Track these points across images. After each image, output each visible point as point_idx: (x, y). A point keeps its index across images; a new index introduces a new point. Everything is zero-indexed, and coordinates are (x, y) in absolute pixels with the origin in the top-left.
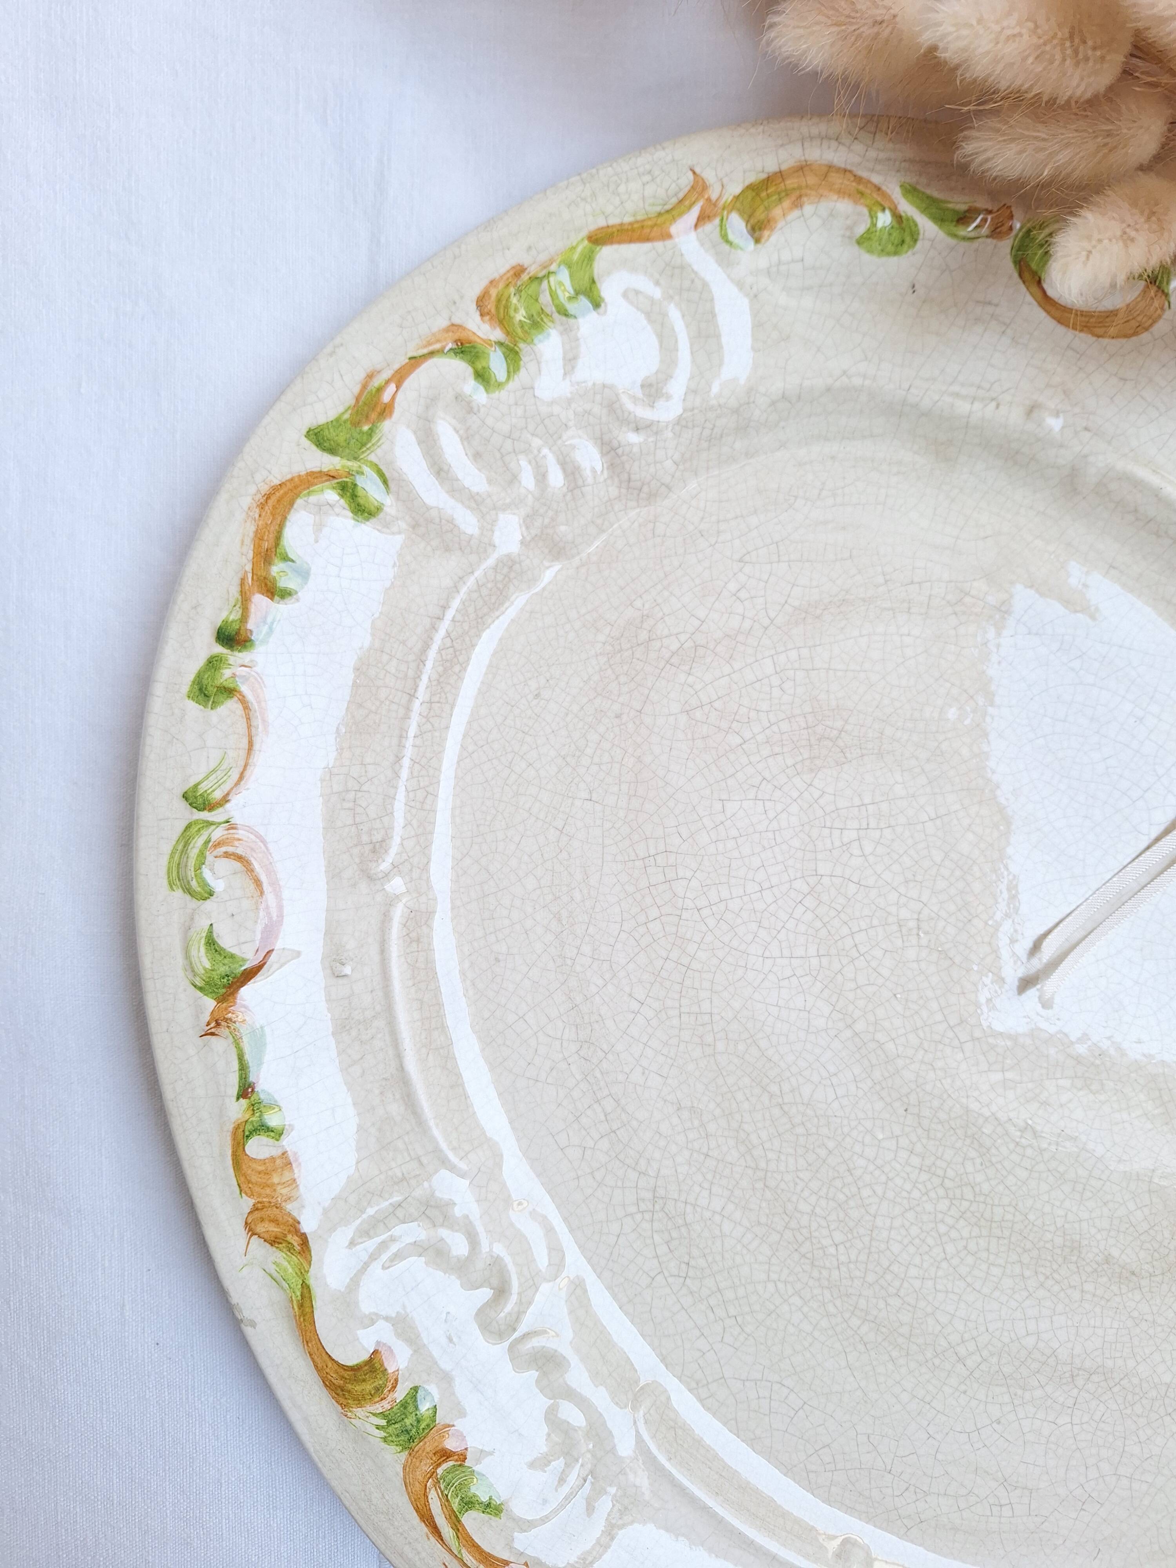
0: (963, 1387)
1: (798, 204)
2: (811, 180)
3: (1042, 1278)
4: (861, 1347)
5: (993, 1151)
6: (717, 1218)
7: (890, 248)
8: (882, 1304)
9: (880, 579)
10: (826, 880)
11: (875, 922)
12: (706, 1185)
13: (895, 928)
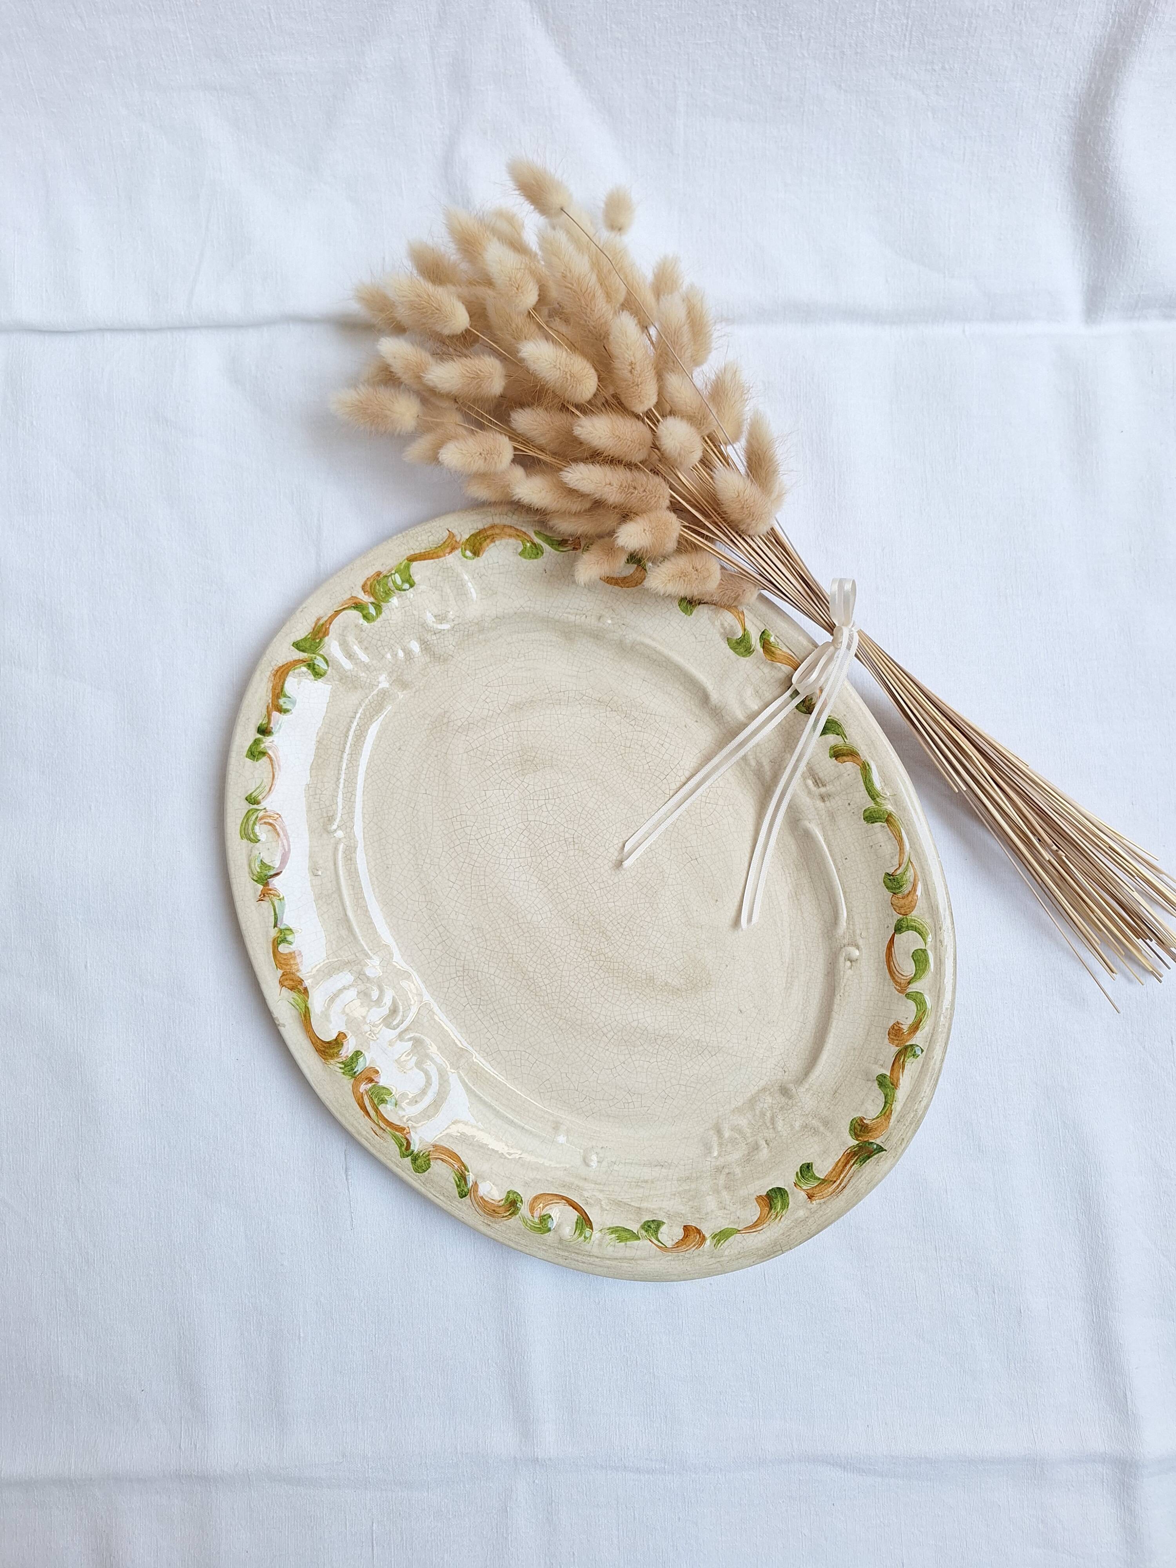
0: (607, 1048)
1: (493, 541)
2: (497, 531)
3: (638, 994)
4: (560, 1032)
5: (612, 938)
6: (492, 977)
7: (533, 556)
8: (568, 1011)
9: (547, 691)
10: (532, 823)
11: (555, 840)
12: (487, 962)
13: (564, 842)
